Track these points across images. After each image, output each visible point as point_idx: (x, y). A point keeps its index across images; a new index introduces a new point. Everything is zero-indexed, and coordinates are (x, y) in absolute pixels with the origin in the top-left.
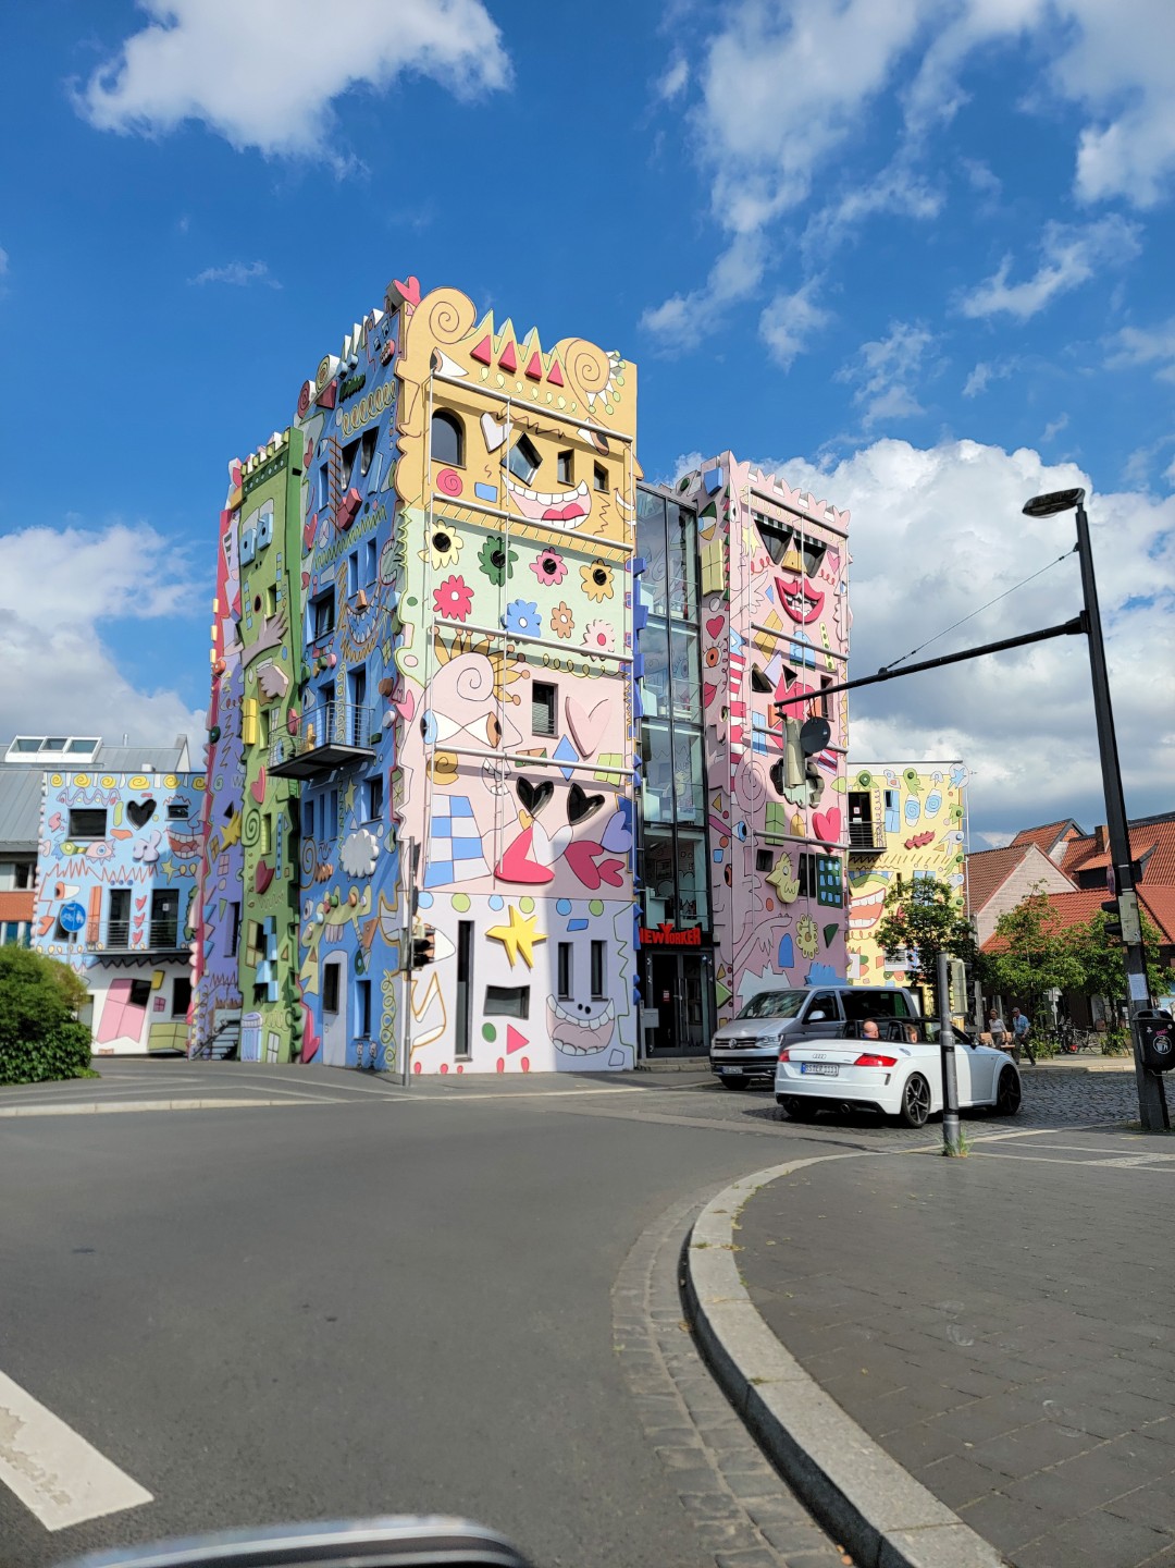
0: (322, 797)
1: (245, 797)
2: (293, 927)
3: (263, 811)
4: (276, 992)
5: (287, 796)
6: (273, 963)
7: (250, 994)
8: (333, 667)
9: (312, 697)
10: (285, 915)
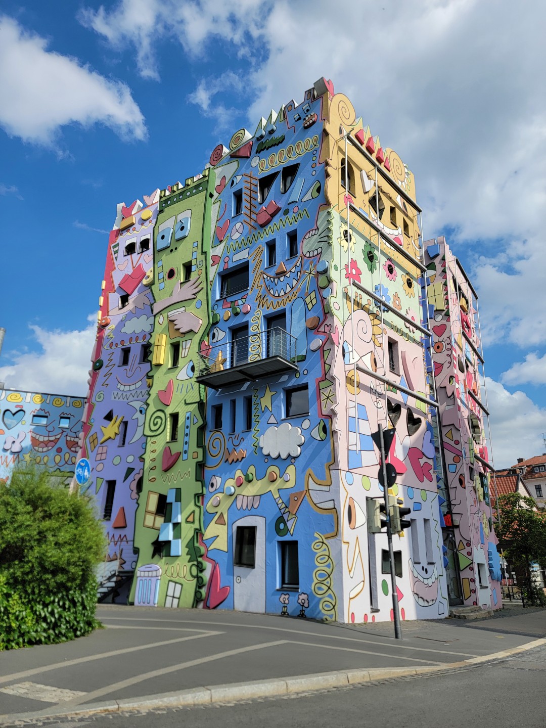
0: (233, 403)
1: (150, 401)
2: (199, 497)
3: (169, 410)
4: (179, 547)
5: (198, 400)
6: (176, 525)
7: (146, 549)
8: (247, 313)
9: (222, 335)
10: (191, 487)
